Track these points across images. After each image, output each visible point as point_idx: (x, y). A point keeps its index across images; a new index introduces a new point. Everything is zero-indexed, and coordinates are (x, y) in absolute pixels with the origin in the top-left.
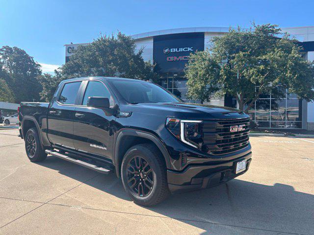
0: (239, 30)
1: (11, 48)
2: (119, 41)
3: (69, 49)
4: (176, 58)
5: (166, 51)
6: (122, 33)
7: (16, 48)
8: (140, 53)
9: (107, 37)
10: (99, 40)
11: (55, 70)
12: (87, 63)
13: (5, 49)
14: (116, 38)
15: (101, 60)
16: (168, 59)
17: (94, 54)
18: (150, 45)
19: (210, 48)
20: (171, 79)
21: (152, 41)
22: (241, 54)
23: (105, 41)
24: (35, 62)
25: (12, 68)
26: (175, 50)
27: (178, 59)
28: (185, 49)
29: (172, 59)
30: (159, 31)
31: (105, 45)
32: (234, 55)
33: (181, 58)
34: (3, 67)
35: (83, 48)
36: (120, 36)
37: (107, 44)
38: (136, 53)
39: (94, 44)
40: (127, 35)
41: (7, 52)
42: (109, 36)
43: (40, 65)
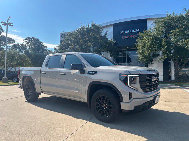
0: (174, 14)
1: (31, 38)
2: (92, 28)
3: (62, 35)
4: (128, 37)
5: (122, 32)
6: (94, 23)
7: (33, 38)
8: (106, 35)
9: (85, 26)
10: (80, 28)
11: (55, 48)
12: (73, 43)
13: (28, 39)
14: (90, 26)
15: (81, 40)
16: (123, 38)
17: (78, 36)
18: (111, 30)
19: (152, 28)
20: (125, 51)
21: (113, 27)
22: (177, 30)
23: (84, 28)
24: (44, 45)
25: (32, 49)
26: (128, 31)
27: (130, 37)
28: (134, 31)
29: (126, 37)
30: (117, 20)
31: (84, 31)
32: (172, 31)
33: (132, 36)
34: (27, 49)
35: (70, 34)
36: (92, 25)
37: (85, 30)
38: (103, 34)
39: (77, 30)
40: (97, 24)
41: (29, 40)
42: (86, 26)
43: (46, 47)
